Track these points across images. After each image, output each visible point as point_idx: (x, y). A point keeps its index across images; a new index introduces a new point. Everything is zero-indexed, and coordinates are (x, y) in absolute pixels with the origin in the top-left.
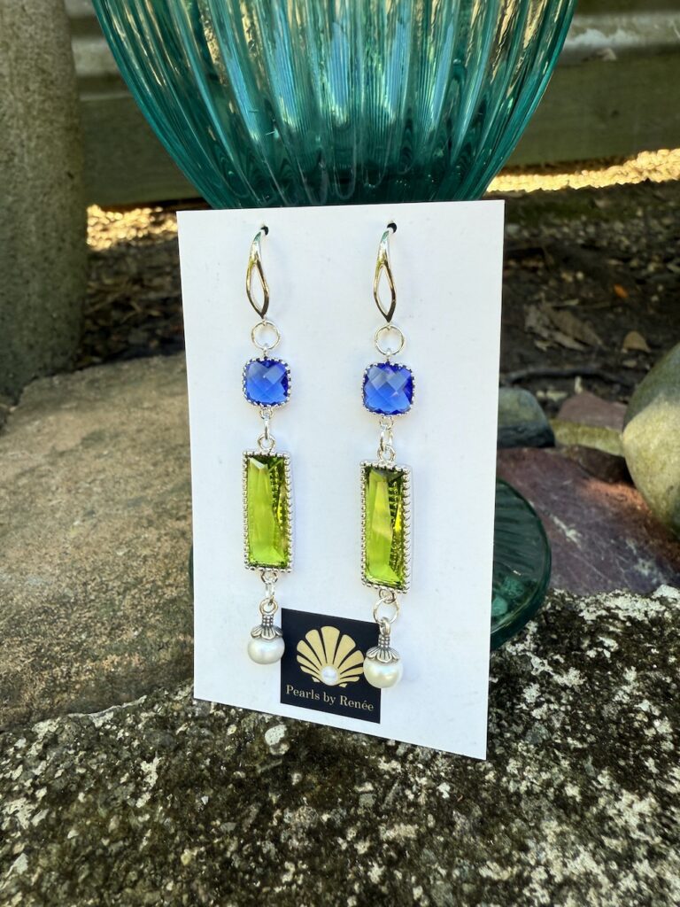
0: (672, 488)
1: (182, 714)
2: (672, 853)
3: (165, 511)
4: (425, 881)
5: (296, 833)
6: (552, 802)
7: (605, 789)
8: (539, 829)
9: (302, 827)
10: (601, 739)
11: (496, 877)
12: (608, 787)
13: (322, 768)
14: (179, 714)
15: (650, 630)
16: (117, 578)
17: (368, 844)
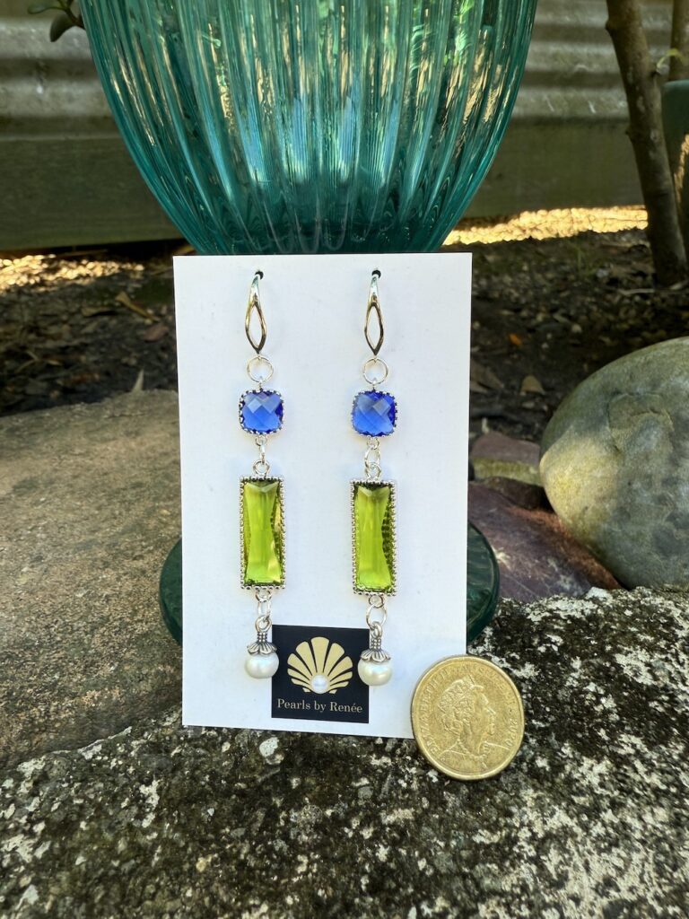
0: (586, 508)
1: (175, 737)
2: (630, 801)
3: (121, 552)
4: (428, 854)
5: (304, 829)
6: (527, 774)
7: (568, 758)
8: (519, 797)
9: (309, 823)
10: (561, 717)
11: (487, 842)
12: (571, 756)
13: (318, 770)
14: (170, 738)
15: (588, 626)
16: (81, 618)
17: (371, 830)
